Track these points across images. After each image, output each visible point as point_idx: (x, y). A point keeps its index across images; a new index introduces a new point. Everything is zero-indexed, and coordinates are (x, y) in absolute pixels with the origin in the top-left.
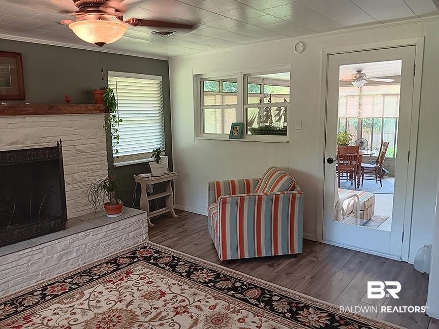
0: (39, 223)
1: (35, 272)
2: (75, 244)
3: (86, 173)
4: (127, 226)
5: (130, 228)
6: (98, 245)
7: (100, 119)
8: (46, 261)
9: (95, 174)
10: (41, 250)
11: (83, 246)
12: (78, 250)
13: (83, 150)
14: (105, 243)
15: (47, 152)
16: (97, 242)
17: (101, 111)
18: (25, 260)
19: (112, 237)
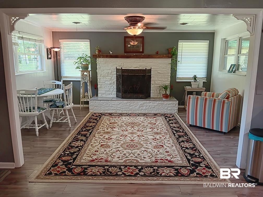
0: (137, 95)
1: (131, 109)
2: (145, 104)
3: (160, 81)
4: (168, 104)
5: (169, 105)
6: (154, 107)
7: (169, 60)
8: (135, 107)
9: (164, 82)
10: (134, 102)
11: (148, 106)
12: (146, 107)
13: (160, 72)
14: (157, 108)
15: (142, 71)
17: (169, 57)
18: (129, 104)
19: (160, 106)
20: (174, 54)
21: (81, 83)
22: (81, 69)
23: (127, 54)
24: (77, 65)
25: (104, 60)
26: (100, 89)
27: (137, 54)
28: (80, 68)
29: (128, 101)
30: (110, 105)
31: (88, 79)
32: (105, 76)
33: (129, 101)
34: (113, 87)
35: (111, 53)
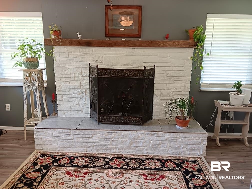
0: (126, 117)
1: (115, 146)
2: (143, 138)
3: (171, 91)
4: (187, 139)
5: (189, 142)
6: (159, 144)
7: (189, 52)
8: (123, 142)
9: (178, 93)
10: (120, 134)
11: (149, 141)
12: (144, 143)
13: (172, 74)
14: (165, 145)
15: (137, 73)
16: (159, 142)
17: (190, 46)
18: (110, 137)
19: (172, 143)
20: (199, 40)
21: (25, 93)
22: (24, 68)
23: (111, 38)
24: (17, 59)
25: (66, 50)
26: (62, 103)
27: (128, 39)
28: (23, 65)
29: (108, 132)
30: (75, 139)
31: (37, 86)
32: (69, 79)
33: (111, 132)
34: (84, 100)
35: (80, 36)
